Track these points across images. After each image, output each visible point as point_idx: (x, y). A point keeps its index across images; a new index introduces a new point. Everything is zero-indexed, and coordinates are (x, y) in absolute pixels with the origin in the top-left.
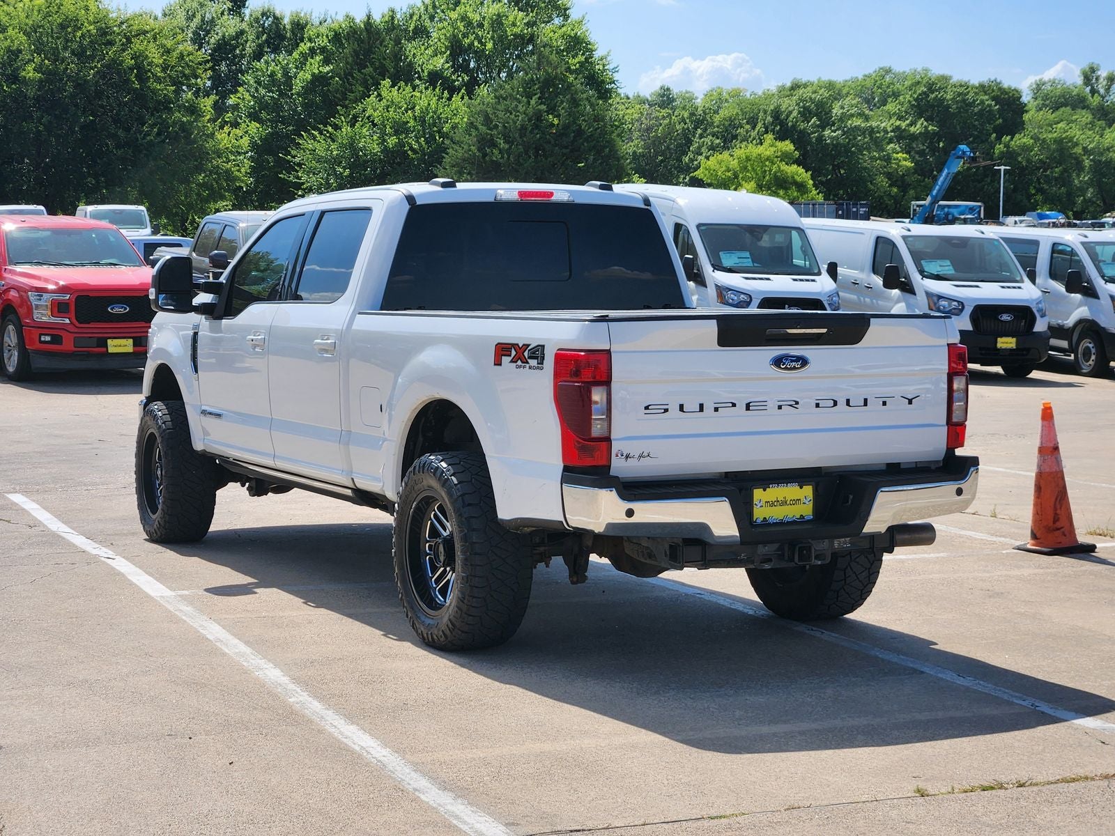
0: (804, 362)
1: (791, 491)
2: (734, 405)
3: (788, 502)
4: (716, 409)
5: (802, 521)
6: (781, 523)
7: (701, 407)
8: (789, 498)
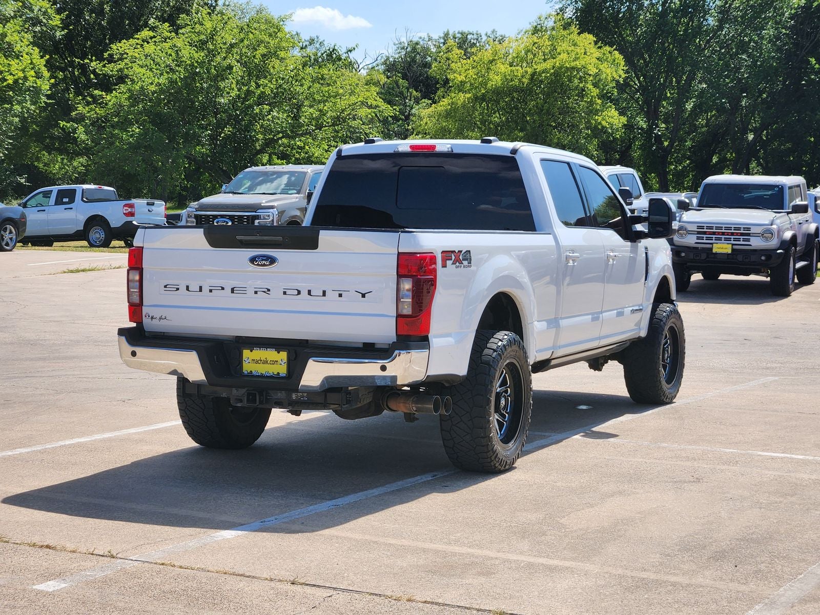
0: (272, 260)
1: (270, 354)
2: (223, 289)
3: (269, 362)
4: (211, 291)
6: (262, 376)
7: (201, 289)
8: (269, 359)
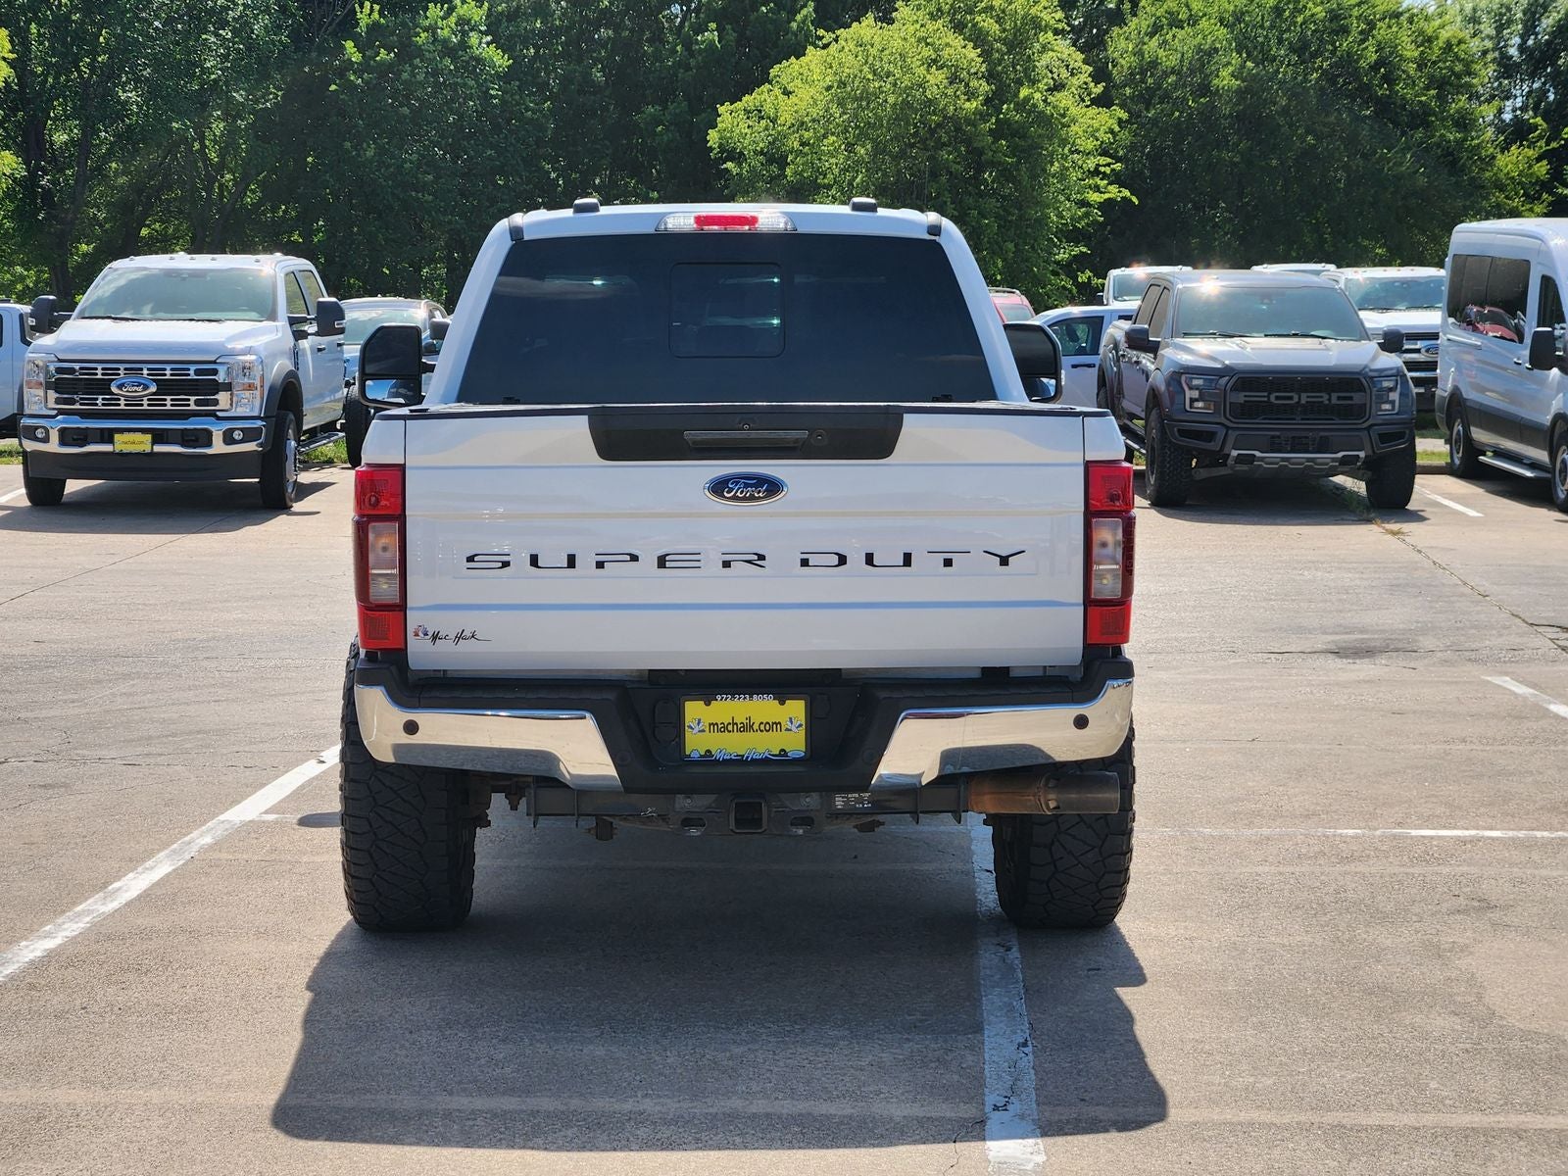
0: (772, 487)
1: (763, 708)
2: (634, 558)
3: (756, 727)
4: (600, 565)
5: (782, 759)
6: (740, 761)
7: (571, 562)
8: (756, 720)
